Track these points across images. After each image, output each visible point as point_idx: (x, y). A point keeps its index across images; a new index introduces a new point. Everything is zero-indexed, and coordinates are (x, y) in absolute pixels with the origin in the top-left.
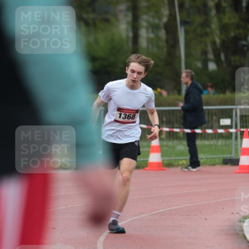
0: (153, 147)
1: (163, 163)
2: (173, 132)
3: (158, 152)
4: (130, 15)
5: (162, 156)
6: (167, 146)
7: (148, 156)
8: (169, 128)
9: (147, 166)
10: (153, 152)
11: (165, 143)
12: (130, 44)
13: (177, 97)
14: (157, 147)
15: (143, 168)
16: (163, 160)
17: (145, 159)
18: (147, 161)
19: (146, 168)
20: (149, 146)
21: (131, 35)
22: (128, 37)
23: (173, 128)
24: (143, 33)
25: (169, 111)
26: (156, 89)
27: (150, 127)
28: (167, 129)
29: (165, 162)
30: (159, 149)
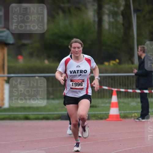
0: (113, 103)
2: (128, 92)
3: (116, 107)
4: (96, 4)
5: (120, 110)
6: (123, 102)
7: (109, 110)
8: (125, 89)
9: (108, 118)
10: (113, 107)
11: (122, 100)
12: (96, 27)
13: (131, 66)
14: (116, 103)
15: (106, 119)
16: (120, 113)
17: (107, 112)
18: (109, 113)
19: (108, 119)
20: (110, 103)
21: (96, 19)
22: (94, 21)
23: (128, 89)
24: (106, 18)
25: (125, 76)
26: (115, 60)
27: (111, 88)
28: (123, 90)
29: (121, 115)
30: (117, 105)
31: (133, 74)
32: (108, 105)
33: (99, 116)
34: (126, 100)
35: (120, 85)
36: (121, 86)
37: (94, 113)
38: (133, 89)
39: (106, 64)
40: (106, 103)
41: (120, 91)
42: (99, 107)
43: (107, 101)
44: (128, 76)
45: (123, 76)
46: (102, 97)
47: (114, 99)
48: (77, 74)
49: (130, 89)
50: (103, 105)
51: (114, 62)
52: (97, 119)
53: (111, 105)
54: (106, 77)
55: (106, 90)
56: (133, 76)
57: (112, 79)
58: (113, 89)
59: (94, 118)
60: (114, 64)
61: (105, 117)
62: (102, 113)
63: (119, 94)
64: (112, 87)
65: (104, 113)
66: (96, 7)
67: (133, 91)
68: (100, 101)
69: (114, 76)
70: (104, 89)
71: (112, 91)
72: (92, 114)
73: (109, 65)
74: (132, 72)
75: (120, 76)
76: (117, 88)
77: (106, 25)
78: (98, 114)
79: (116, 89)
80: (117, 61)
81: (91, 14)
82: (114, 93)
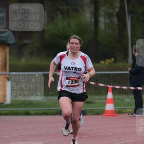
0: (109, 99)
1: (115, 111)
2: (123, 89)
3: (112, 103)
4: (93, 7)
5: (115, 106)
6: (118, 99)
7: (105, 106)
8: (120, 86)
9: (104, 113)
10: (108, 103)
11: (117, 97)
12: (93, 27)
13: (125, 64)
14: (111, 99)
15: (101, 114)
16: (115, 109)
17: (103, 108)
18: (104, 109)
19: (104, 114)
20: (106, 99)
21: (93, 20)
22: (91, 22)
23: (123, 86)
24: (102, 19)
25: (120, 74)
26: (110, 59)
27: (106, 86)
28: (118, 87)
29: (116, 110)
30: (113, 101)
31: (128, 72)
32: (104, 101)
33: (96, 112)
34: (120, 97)
35: (115, 82)
36: (117, 83)
37: (90, 108)
38: (127, 86)
39: (102, 62)
40: (102, 99)
41: (116, 89)
42: (95, 103)
43: (103, 97)
44: (123, 74)
45: (118, 74)
46: (99, 94)
47: (110, 95)
48: (71, 70)
49: (125, 86)
50: (99, 101)
51: (110, 61)
52: (93, 115)
53: (107, 101)
54: (102, 75)
55: (102, 87)
56: (127, 74)
57: (107, 77)
58: (109, 86)
59: (91, 114)
60: (109, 63)
61: (101, 112)
62: (98, 108)
63: (114, 90)
64: (108, 84)
65: (100, 108)
66: (92, 9)
67: (128, 87)
68: (97, 97)
69: (110, 74)
70: (100, 86)
71: (108, 88)
72: (89, 110)
73: (105, 63)
74: (127, 70)
75: (115, 74)
76: (112, 85)
77: (102, 26)
78: (94, 109)
79: (111, 87)
80: (113, 59)
81: (87, 16)
82: (110, 89)
